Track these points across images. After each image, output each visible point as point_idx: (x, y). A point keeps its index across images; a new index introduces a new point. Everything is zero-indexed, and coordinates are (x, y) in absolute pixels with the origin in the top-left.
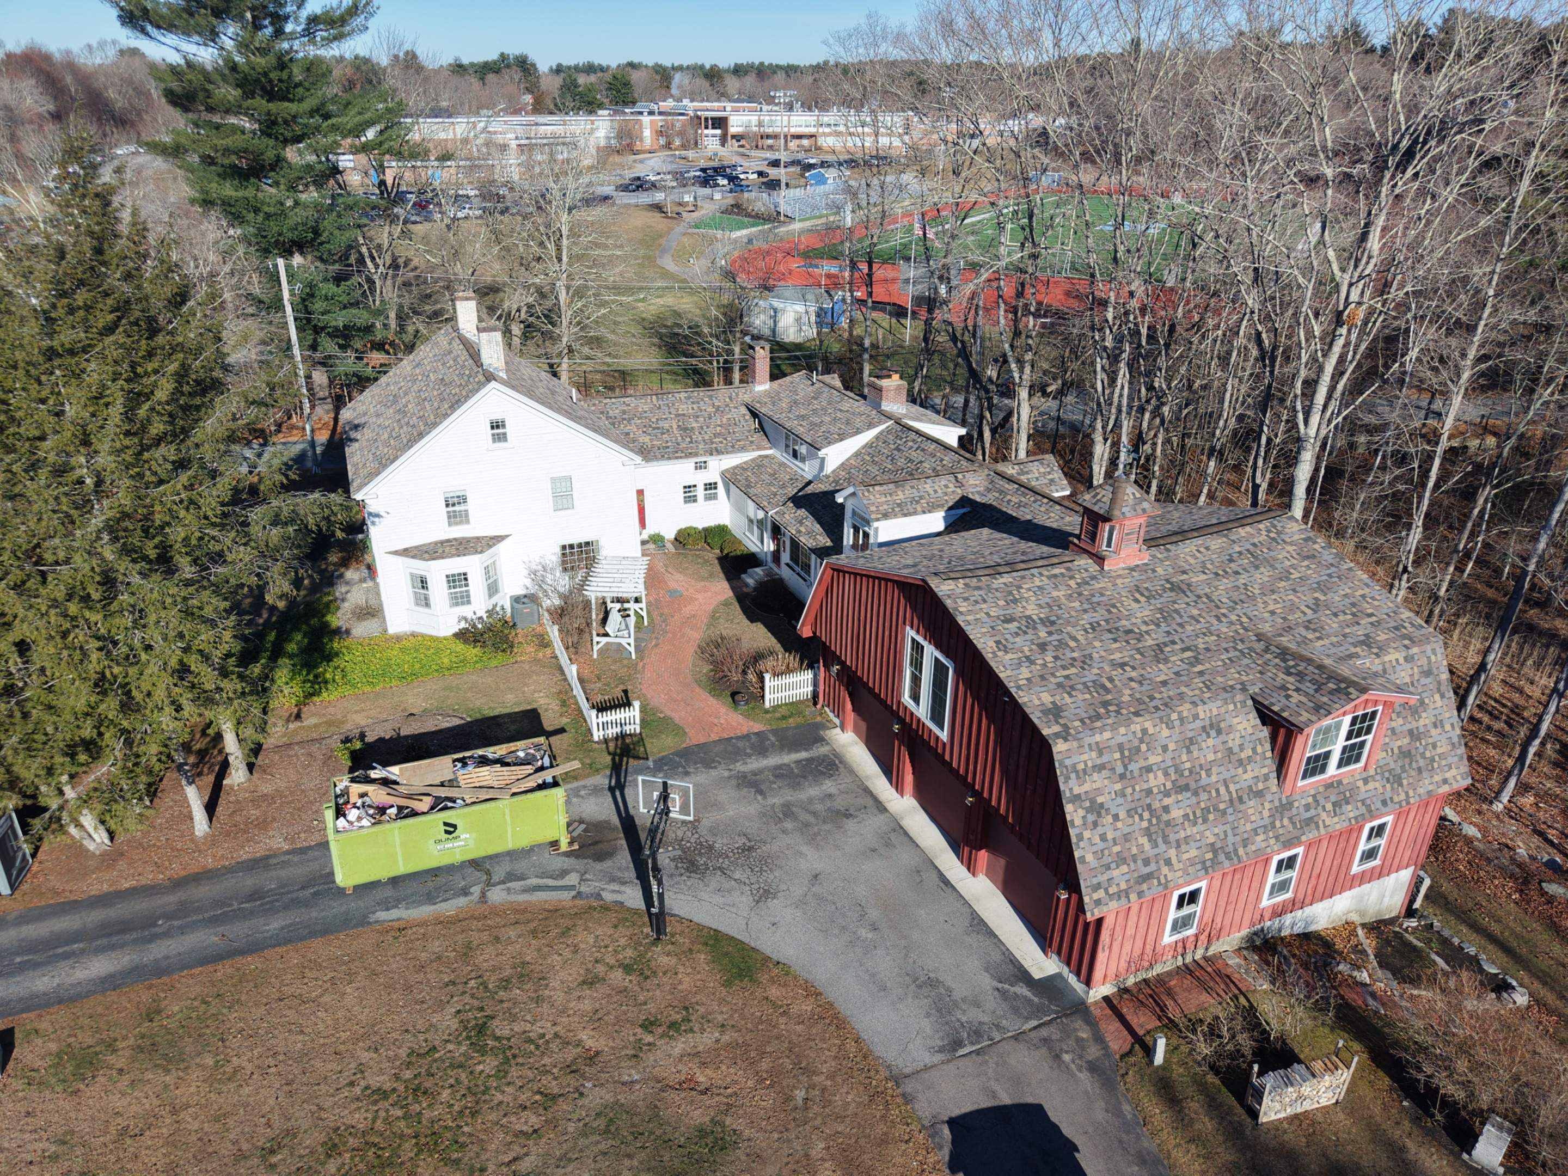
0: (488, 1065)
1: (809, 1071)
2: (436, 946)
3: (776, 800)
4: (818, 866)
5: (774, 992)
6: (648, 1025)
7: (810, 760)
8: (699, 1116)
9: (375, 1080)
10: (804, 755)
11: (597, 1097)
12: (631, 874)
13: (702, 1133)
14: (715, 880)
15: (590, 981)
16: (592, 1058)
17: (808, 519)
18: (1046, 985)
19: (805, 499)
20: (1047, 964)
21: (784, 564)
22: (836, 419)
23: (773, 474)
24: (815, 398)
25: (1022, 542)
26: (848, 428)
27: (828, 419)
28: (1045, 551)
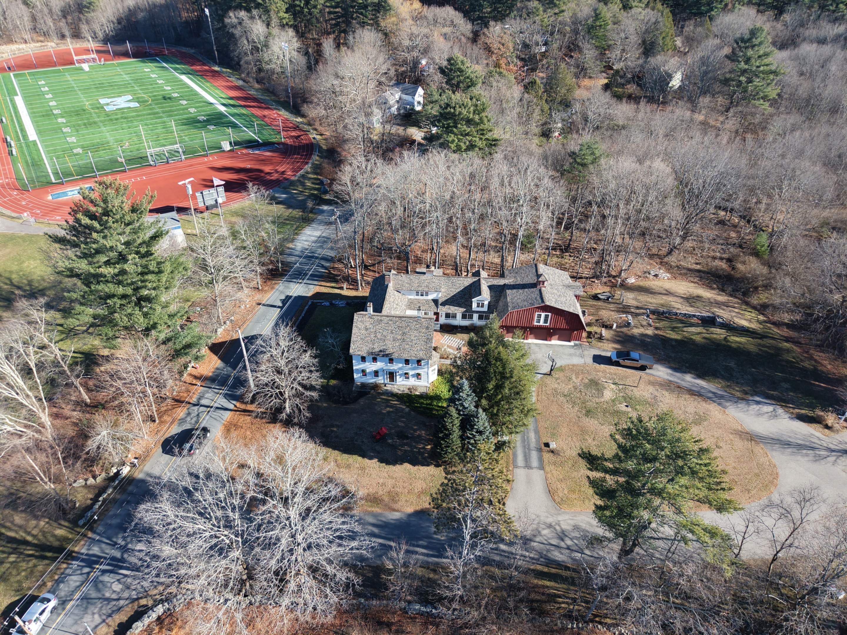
0: (572, 396)
1: (582, 370)
5: (567, 368)
6: (569, 381)
8: (587, 380)
9: (570, 406)
11: (582, 388)
13: (590, 381)
15: (558, 384)
16: (574, 387)
17: (452, 307)
18: (576, 345)
19: (444, 304)
20: (572, 343)
21: (443, 320)
22: (429, 283)
23: (419, 303)
24: (411, 280)
25: (526, 290)
26: (436, 284)
27: (427, 284)
28: (533, 289)
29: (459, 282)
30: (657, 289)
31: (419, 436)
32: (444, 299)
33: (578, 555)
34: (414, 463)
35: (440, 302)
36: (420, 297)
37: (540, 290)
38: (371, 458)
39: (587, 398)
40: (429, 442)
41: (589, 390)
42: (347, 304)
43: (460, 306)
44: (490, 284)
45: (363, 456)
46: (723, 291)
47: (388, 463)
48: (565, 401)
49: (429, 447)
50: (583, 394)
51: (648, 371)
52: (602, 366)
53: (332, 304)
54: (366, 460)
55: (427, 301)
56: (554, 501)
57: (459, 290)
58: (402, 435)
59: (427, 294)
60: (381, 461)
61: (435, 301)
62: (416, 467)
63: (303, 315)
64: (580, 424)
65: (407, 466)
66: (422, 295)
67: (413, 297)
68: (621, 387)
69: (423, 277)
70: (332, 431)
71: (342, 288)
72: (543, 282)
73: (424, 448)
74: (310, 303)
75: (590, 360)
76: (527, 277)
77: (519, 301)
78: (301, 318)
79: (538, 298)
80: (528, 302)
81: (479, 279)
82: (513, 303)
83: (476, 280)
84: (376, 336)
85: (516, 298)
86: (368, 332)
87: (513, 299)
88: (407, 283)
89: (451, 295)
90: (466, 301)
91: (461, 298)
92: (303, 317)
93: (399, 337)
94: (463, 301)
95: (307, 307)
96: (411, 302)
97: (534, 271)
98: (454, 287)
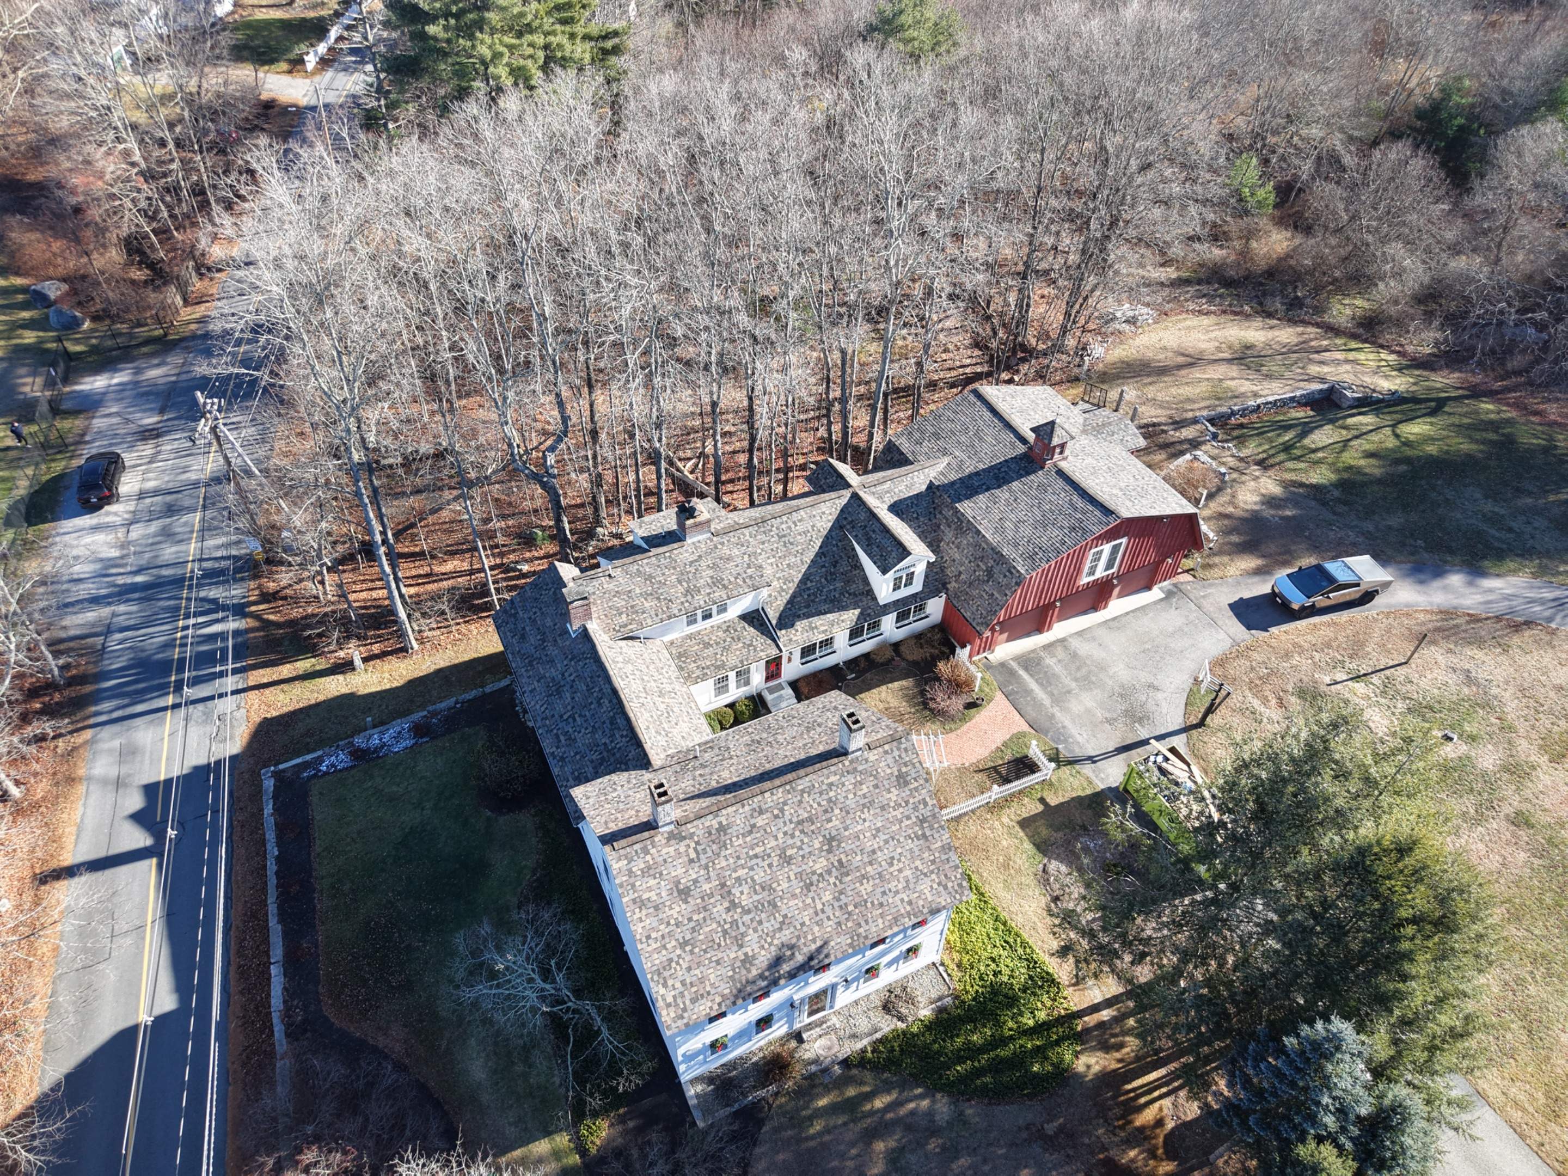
1: (1252, 669)
3: (1074, 685)
4: (1121, 666)
7: (1026, 669)
8: (1293, 699)
10: (1022, 672)
13: (1300, 697)
14: (1151, 707)
17: (817, 621)
18: (1169, 595)
19: (788, 618)
20: (1156, 593)
21: (792, 669)
22: (714, 566)
23: (707, 645)
24: (650, 578)
25: (1015, 485)
26: (739, 560)
27: (710, 572)
28: (1038, 477)
29: (800, 528)
30: (1163, 358)
32: (781, 603)
35: (773, 615)
36: (701, 625)
37: (1061, 473)
42: (419, 730)
43: (837, 605)
44: (891, 500)
46: (1270, 315)
51: (1378, 600)
52: (1274, 630)
53: (359, 755)
55: (728, 628)
57: (810, 554)
59: (723, 609)
61: (754, 618)
63: (273, 850)
66: (707, 616)
67: (679, 631)
68: (1375, 679)
69: (684, 552)
71: (346, 667)
72: (1063, 446)
74: (269, 784)
75: (1237, 629)
76: (981, 439)
77: (1026, 531)
78: (272, 866)
79: (1080, 503)
80: (1062, 528)
81: (855, 496)
82: (1016, 545)
83: (844, 501)
84: (733, 905)
85: (1008, 524)
86: (695, 901)
87: (1000, 530)
88: (646, 595)
89: (797, 581)
90: (848, 582)
91: (830, 577)
92: (278, 859)
93: (821, 865)
94: (839, 585)
95: (268, 809)
96: (680, 656)
97: (987, 415)
98: (794, 549)
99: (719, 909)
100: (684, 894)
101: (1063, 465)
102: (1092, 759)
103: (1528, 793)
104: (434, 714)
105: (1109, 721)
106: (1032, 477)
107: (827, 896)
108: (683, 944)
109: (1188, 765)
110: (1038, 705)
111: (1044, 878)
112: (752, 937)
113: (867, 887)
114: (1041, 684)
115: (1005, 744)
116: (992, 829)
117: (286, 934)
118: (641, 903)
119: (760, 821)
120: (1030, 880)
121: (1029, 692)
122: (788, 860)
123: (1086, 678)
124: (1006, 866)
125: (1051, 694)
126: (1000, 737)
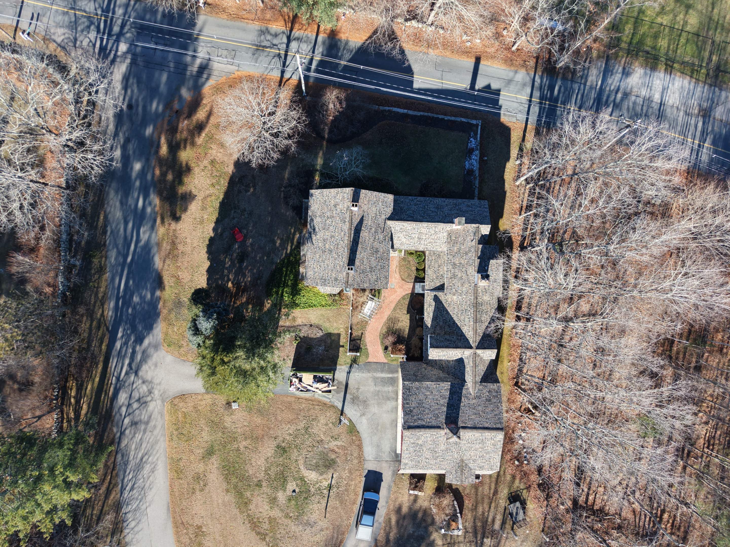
0: (307, 436)
1: (352, 455)
2: (303, 405)
3: (377, 389)
4: (376, 411)
5: (354, 438)
6: (332, 437)
7: (391, 378)
8: (333, 457)
9: (291, 432)
10: (390, 375)
11: (320, 449)
12: (342, 399)
13: (332, 460)
14: (356, 407)
15: (327, 425)
16: (322, 441)
17: (432, 308)
18: (397, 456)
19: (436, 299)
22: (461, 278)
23: (439, 266)
24: (466, 253)
25: (445, 409)
26: (460, 288)
27: (460, 276)
28: (442, 418)
29: (467, 320)
31: (244, 276)
32: (443, 299)
33: (124, 409)
34: (209, 271)
35: (440, 295)
37: (439, 427)
38: (214, 229)
39: (304, 452)
40: (237, 284)
41: (317, 457)
42: (470, 172)
43: (434, 319)
44: (466, 361)
45: (217, 222)
47: (209, 246)
48: (299, 427)
49: (230, 285)
50: (310, 449)
52: (364, 479)
53: (471, 151)
54: (213, 225)
56: (175, 398)
57: (455, 319)
58: (242, 257)
60: (211, 240)
62: (205, 273)
63: (446, 118)
64: (266, 438)
65: (208, 264)
68: (326, 492)
69: (472, 270)
70: (248, 186)
73: (229, 280)
74: (474, 122)
75: (371, 467)
76: (476, 414)
77: (421, 397)
78: (441, 117)
79: (420, 423)
80: (414, 408)
81: (471, 347)
82: (417, 389)
83: (471, 342)
84: (328, 218)
85: (428, 393)
86: (333, 208)
87: (427, 388)
88: (459, 249)
89: (448, 308)
90: (441, 327)
91: (445, 322)
92: (443, 119)
93: (327, 246)
94: (441, 323)
95: (463, 120)
96: (439, 255)
97: (486, 425)
98: (460, 313)
99: (329, 214)
100: (335, 206)
101: (442, 432)
102: (349, 373)
103: (264, 496)
104: (475, 178)
105: (358, 389)
106: (444, 417)
107: (320, 244)
108: (325, 201)
109: (323, 392)
110: (376, 370)
111: (319, 327)
112: (320, 220)
113: (318, 257)
114: (383, 378)
115: (366, 349)
116: (341, 324)
117: (416, 116)
118: (337, 193)
119: (342, 233)
120: (321, 323)
121: (382, 371)
122: (331, 237)
123: (378, 395)
124: (328, 319)
125: (377, 378)
126: (370, 349)
